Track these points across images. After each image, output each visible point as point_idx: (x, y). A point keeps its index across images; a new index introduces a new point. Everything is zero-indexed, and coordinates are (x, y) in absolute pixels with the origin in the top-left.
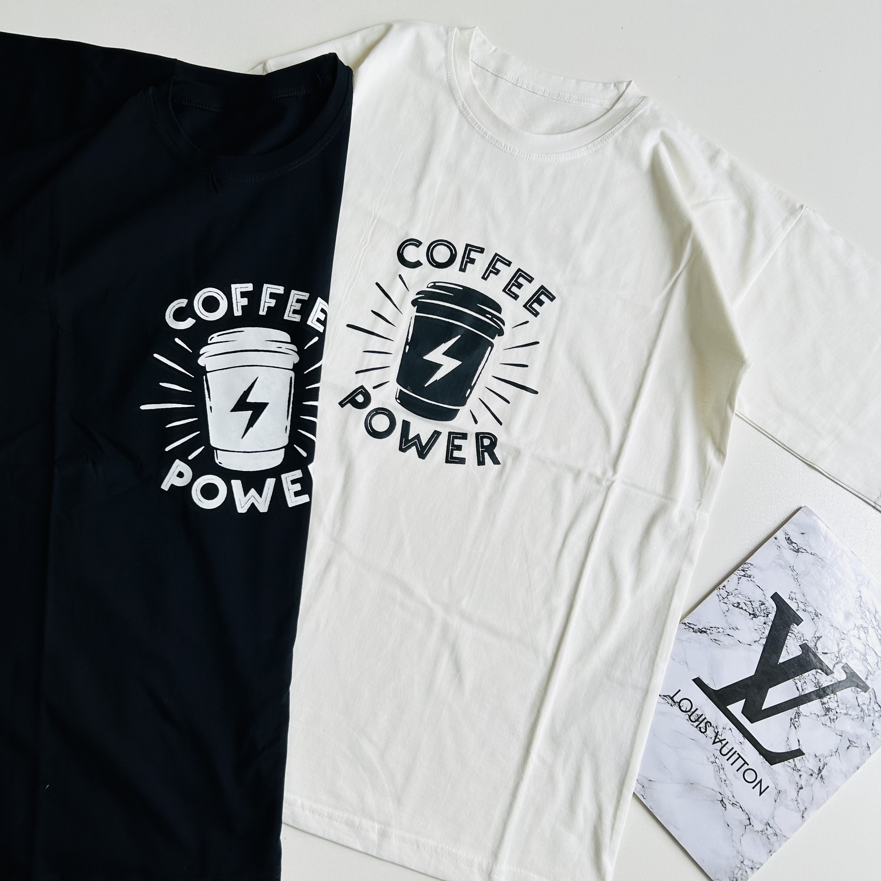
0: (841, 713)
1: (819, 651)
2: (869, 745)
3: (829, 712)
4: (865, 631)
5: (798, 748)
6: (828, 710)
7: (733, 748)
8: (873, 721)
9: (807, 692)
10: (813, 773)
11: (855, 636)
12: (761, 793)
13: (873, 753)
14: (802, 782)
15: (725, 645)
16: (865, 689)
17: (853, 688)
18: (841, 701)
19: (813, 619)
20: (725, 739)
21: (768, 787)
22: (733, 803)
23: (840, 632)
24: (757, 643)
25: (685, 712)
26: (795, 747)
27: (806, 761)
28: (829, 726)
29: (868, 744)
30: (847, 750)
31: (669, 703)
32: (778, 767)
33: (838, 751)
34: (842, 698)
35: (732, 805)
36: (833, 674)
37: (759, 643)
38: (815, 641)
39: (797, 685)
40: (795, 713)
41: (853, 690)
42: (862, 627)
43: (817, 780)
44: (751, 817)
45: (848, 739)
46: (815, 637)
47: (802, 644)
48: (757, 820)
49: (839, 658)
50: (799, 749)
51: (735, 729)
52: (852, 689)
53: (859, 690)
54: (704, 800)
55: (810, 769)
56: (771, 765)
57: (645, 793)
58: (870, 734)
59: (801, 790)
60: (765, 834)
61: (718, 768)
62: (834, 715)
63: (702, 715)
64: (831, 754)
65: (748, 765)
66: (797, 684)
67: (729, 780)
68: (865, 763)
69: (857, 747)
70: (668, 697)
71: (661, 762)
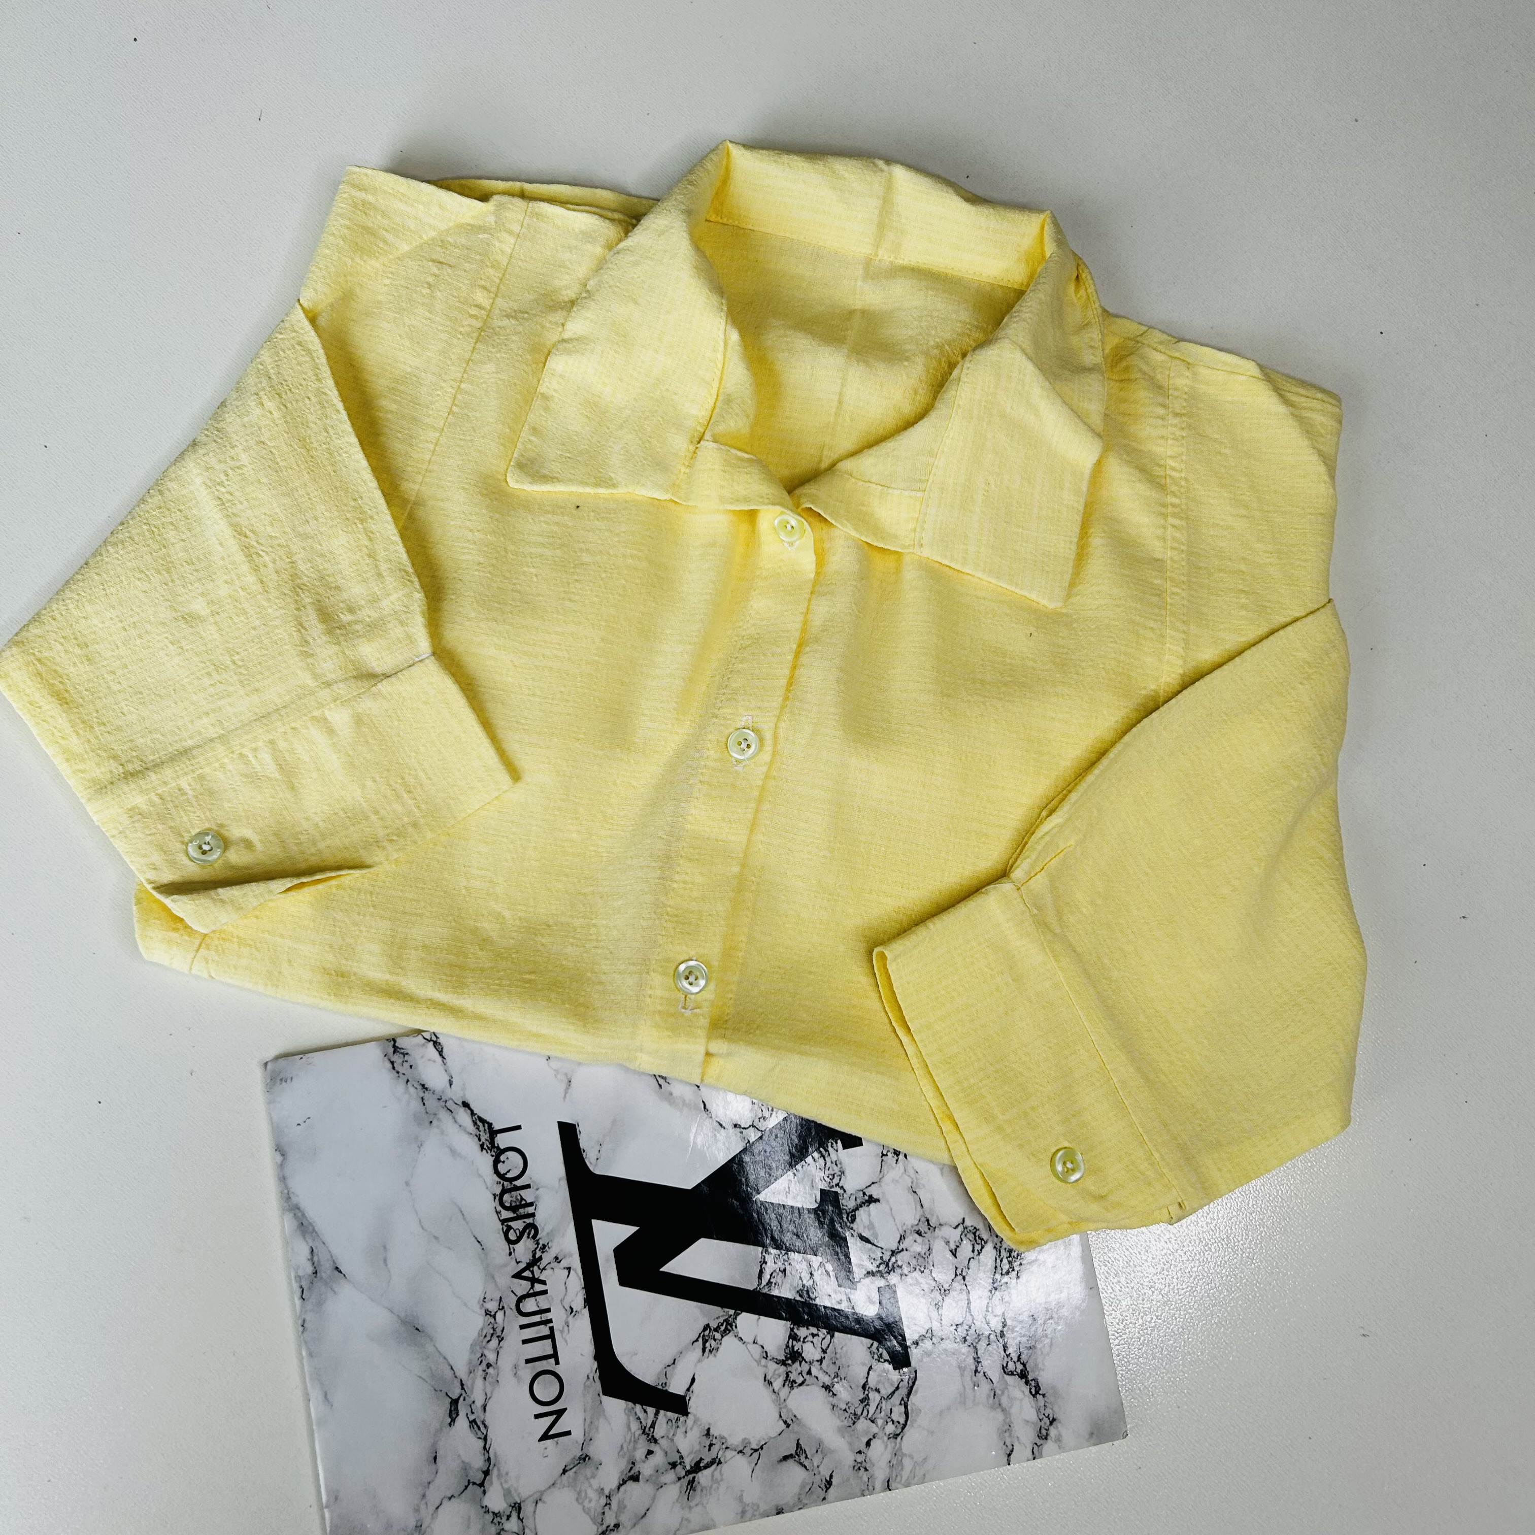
0: (817, 1378)
1: (854, 1226)
2: (834, 1481)
3: (793, 1363)
4: (976, 1246)
5: (681, 1392)
6: (794, 1356)
7: (548, 1310)
8: (874, 1437)
9: (775, 1292)
10: (680, 1464)
11: (948, 1243)
12: (545, 1437)
13: (829, 1503)
14: (646, 1469)
15: (671, 1094)
16: (901, 1360)
17: (876, 1344)
18: (833, 1355)
19: (883, 1155)
20: (544, 1282)
21: (568, 1433)
22: (474, 1421)
23: (922, 1216)
24: (738, 1130)
25: (502, 1176)
26: (677, 1387)
27: (680, 1432)
28: (776, 1390)
29: (831, 1476)
30: (781, 1461)
31: (480, 1140)
32: (616, 1407)
33: (761, 1452)
34: (839, 1351)
35: (471, 1422)
36: (853, 1291)
37: (741, 1133)
38: (859, 1201)
39: (764, 1266)
40: (721, 1320)
41: (874, 1348)
42: (974, 1234)
43: (679, 1484)
44: (494, 1473)
45: (798, 1440)
46: (864, 1194)
47: (828, 1189)
48: (501, 1484)
49: (887, 1265)
50: (684, 1397)
51: (578, 1275)
52: (872, 1345)
53: (886, 1356)
54: (420, 1377)
55: (678, 1451)
56: (604, 1394)
57: (309, 1288)
58: (849, 1458)
59: (630, 1484)
60: (499, 1523)
61: (492, 1331)
62: (801, 1373)
63: (531, 1204)
64: (741, 1448)
65: (557, 1363)
66: (766, 1263)
67: (498, 1368)
68: (802, 1511)
69: (805, 1467)
70: (486, 1125)
71: (385, 1247)
